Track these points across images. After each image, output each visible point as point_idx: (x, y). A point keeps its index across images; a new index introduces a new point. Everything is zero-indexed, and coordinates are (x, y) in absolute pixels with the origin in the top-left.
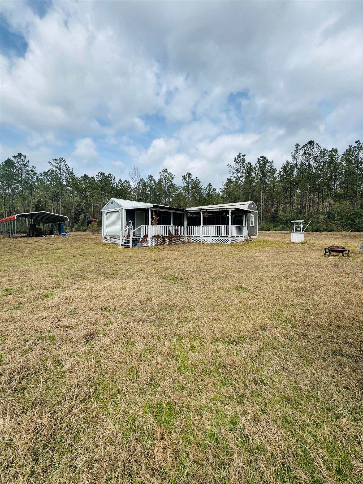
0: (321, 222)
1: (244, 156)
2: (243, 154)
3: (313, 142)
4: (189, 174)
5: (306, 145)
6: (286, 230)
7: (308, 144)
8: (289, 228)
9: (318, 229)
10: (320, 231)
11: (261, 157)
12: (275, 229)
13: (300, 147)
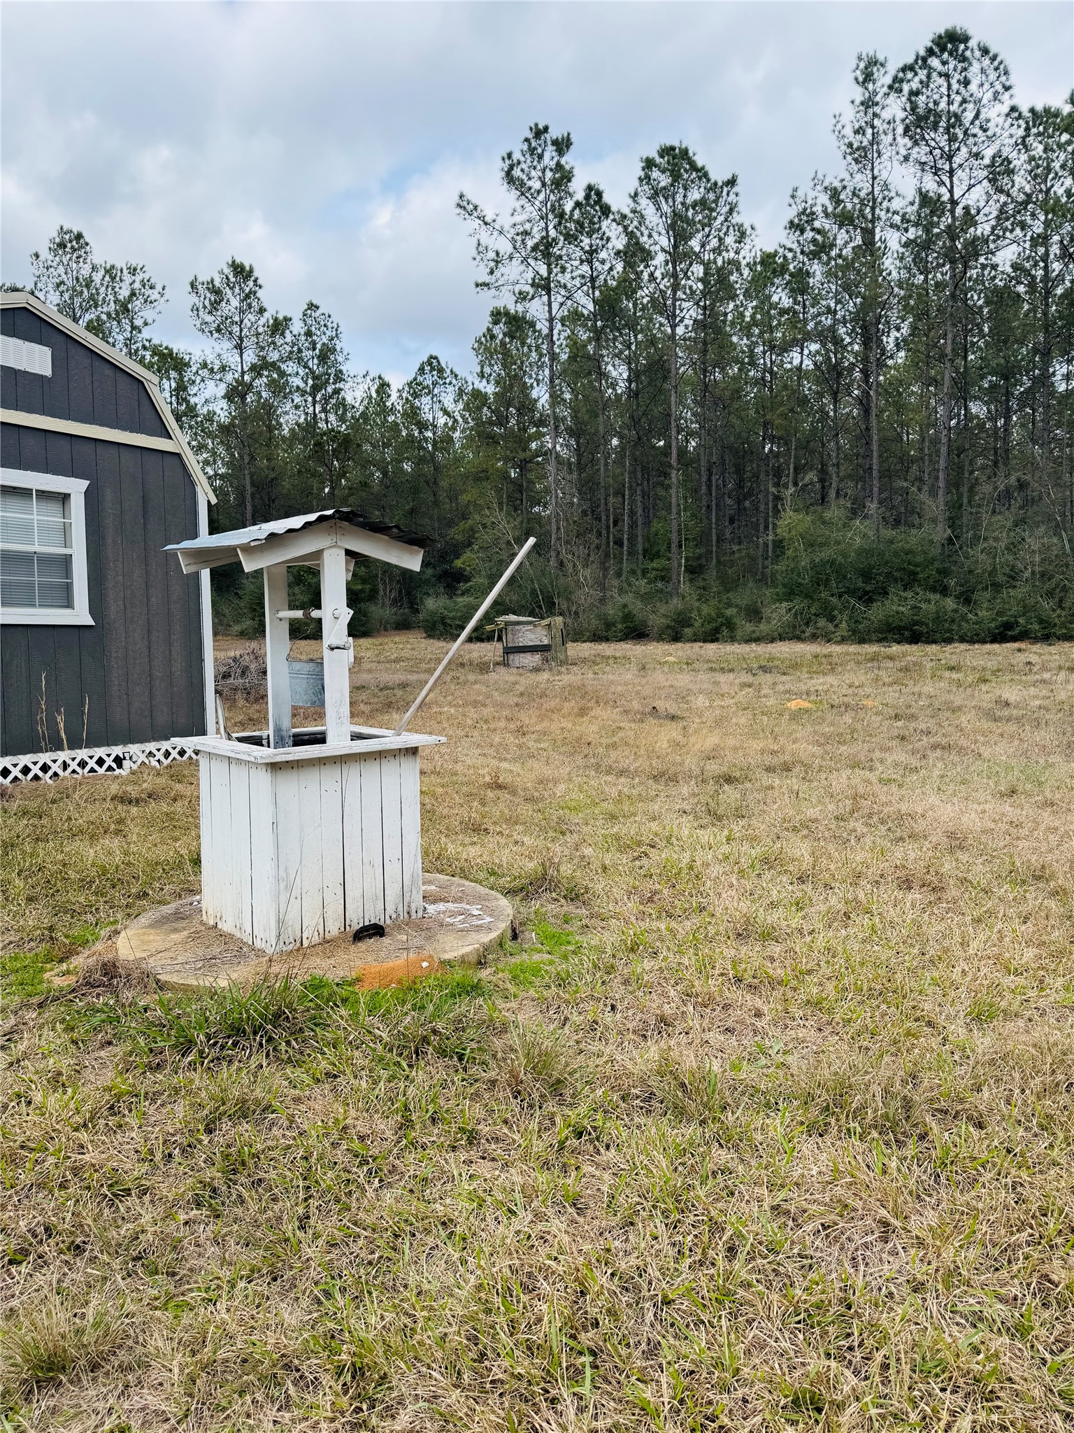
0: (1027, 574)
1: (562, 145)
2: (555, 133)
3: (965, 39)
4: (241, 272)
5: (923, 61)
6: (814, 637)
7: (930, 52)
8: (831, 619)
9: (1008, 626)
10: (1023, 636)
11: (667, 151)
12: (749, 627)
13: (884, 79)
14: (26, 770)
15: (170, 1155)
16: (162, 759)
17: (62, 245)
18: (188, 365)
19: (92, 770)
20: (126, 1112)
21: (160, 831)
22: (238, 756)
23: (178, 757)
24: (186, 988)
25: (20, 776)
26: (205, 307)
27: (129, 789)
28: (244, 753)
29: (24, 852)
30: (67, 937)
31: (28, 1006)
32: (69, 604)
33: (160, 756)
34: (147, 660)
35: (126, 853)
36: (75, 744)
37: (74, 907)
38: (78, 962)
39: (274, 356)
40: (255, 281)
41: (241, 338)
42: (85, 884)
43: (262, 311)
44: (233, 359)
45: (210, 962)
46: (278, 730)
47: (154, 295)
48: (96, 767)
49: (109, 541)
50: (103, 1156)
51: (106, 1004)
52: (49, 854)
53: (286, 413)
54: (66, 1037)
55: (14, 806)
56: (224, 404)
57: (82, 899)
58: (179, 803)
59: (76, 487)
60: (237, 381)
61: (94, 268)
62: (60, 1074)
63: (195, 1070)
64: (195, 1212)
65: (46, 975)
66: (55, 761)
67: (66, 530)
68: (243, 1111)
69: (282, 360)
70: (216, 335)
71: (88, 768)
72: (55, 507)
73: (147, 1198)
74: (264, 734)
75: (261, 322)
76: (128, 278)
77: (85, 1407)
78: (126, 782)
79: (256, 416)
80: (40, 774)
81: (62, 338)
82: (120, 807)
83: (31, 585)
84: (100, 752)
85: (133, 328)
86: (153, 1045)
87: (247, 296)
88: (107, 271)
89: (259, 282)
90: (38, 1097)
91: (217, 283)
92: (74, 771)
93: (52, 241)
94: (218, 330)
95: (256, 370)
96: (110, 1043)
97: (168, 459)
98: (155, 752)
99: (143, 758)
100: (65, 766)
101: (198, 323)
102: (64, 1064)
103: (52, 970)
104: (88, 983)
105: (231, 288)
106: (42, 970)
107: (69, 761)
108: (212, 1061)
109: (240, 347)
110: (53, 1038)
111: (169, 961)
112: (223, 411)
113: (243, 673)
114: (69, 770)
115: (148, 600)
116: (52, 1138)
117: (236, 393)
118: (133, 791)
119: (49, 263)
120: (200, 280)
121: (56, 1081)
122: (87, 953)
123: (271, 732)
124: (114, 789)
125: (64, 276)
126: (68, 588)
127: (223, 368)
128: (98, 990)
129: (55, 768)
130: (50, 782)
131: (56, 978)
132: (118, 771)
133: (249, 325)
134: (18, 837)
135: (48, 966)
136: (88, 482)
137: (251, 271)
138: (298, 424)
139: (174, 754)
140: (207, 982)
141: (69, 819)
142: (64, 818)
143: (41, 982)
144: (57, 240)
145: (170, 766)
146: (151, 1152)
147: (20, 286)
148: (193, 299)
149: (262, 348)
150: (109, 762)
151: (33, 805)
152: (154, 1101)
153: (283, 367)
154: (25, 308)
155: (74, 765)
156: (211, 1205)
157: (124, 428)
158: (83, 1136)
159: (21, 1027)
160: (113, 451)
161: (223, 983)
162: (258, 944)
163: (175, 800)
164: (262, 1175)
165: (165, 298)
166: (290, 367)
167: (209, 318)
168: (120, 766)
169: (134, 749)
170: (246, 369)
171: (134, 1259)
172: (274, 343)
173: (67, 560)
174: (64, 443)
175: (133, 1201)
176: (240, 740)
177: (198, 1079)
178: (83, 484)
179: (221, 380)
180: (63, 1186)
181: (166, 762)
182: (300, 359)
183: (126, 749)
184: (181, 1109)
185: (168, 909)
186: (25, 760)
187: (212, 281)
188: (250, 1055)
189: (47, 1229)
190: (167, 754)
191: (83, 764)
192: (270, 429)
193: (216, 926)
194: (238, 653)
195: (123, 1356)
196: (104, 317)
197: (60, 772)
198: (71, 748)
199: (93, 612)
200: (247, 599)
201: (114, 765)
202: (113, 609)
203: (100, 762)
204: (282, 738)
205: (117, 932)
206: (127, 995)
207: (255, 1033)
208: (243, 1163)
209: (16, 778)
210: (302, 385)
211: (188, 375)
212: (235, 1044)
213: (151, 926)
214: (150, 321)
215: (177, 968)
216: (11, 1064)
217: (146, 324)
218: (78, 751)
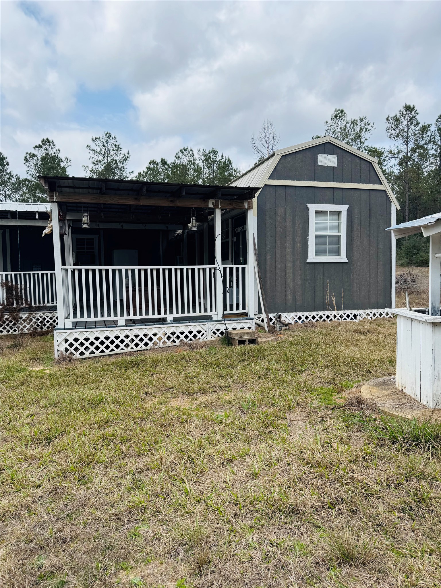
4: (409, 109)
14: (321, 317)
15: (389, 486)
16: (373, 317)
17: (336, 116)
18: (383, 153)
19: (345, 319)
20: (370, 461)
21: (374, 346)
22: (417, 318)
23: (379, 316)
24: (392, 415)
25: (319, 319)
26: (392, 127)
27: (360, 328)
28: (420, 317)
29: (322, 348)
30: (340, 384)
31: (328, 408)
32: (339, 254)
33: (372, 315)
34: (368, 276)
35: (361, 354)
36: (339, 309)
37: (342, 373)
38: (344, 394)
39: (422, 142)
40: (415, 112)
41: (407, 138)
42: (346, 364)
43: (418, 124)
44: (403, 147)
45: (401, 406)
46: (433, 308)
47: (369, 127)
48: (347, 318)
49: (355, 229)
50: (362, 477)
51: (358, 414)
52: (331, 350)
53: (427, 167)
54: (343, 424)
55: (317, 330)
56: (398, 167)
57: (345, 370)
58: (380, 336)
59: (343, 208)
60: (404, 156)
61: (347, 122)
62: (342, 438)
63: (398, 451)
64: (402, 514)
65: (334, 397)
66: (331, 315)
67: (339, 225)
68: (421, 476)
69: (426, 144)
70: (396, 138)
71: (343, 318)
72: (336, 217)
73: (380, 500)
74: (427, 309)
75: (417, 129)
76: (359, 123)
77: (361, 579)
78: (358, 325)
79: (412, 170)
80: (326, 319)
81: (341, 151)
82: (356, 335)
83: (325, 247)
84: (348, 312)
85: (361, 142)
86: (379, 436)
87: (411, 119)
88: (352, 122)
89: (417, 112)
90: (335, 446)
91: (398, 117)
92: (338, 319)
93: (332, 115)
94: (397, 136)
95: (413, 150)
96: (361, 431)
97: (380, 193)
98: (370, 313)
99: (365, 316)
100: (335, 317)
101: (389, 135)
102: (344, 435)
103: (335, 396)
104: (350, 404)
105: (404, 117)
106: (331, 395)
107: (336, 315)
108: (406, 450)
109: (406, 142)
110: (338, 424)
111: (383, 402)
112: (396, 171)
113: (404, 281)
114: (337, 318)
115: (370, 251)
116: (341, 463)
117: (403, 162)
118: (362, 329)
119: (331, 124)
120: (390, 117)
121: (341, 441)
122: (348, 392)
123: (430, 308)
124: (354, 327)
125: (336, 128)
126: (339, 248)
127: (399, 152)
128: (355, 408)
129: (331, 317)
130: (329, 322)
131: (337, 400)
132: (355, 320)
133: (411, 131)
134: (320, 342)
135: (334, 394)
136: (348, 206)
137: (414, 107)
138: (432, 171)
139: (377, 315)
140: (402, 414)
141: (338, 337)
142: (336, 337)
143: (332, 400)
144: (334, 115)
145: (375, 320)
146: (381, 481)
147: (319, 136)
148: (388, 125)
149: (417, 140)
150: (351, 316)
151: (324, 331)
152: (381, 460)
153: (426, 146)
154: (329, 142)
155: (338, 317)
156: (409, 513)
157: (363, 183)
158: (354, 466)
159: (326, 416)
160: (358, 192)
161: (409, 417)
162: (423, 402)
163: (379, 334)
164: (433, 508)
165: (374, 128)
166: (430, 146)
167: (393, 132)
168: (355, 318)
169: (361, 312)
170: (409, 150)
171: (377, 525)
172: (422, 137)
173: (339, 237)
174: (340, 192)
175: (374, 499)
176: (416, 311)
177: (400, 456)
178: (346, 207)
179: (397, 157)
180: (347, 484)
181: (374, 318)
182: (434, 142)
183: (358, 312)
184: (393, 467)
185: (381, 379)
186: (321, 313)
187: (396, 116)
188: (423, 452)
189: (342, 500)
190: (374, 315)
191: (341, 316)
192: (418, 175)
193: (402, 391)
194: (402, 273)
195: (376, 565)
196: (350, 141)
197: (333, 319)
198: (338, 310)
199: (347, 257)
200: (404, 249)
201: (353, 318)
202: (356, 255)
203: (348, 316)
204: (435, 312)
205: (360, 386)
206: (367, 413)
207: (426, 442)
208: (424, 500)
209: (317, 320)
210: (435, 153)
211: (383, 157)
212: (416, 445)
213: (374, 386)
214: (367, 139)
215: (387, 405)
216: (324, 430)
217: (366, 140)
218: (340, 311)
